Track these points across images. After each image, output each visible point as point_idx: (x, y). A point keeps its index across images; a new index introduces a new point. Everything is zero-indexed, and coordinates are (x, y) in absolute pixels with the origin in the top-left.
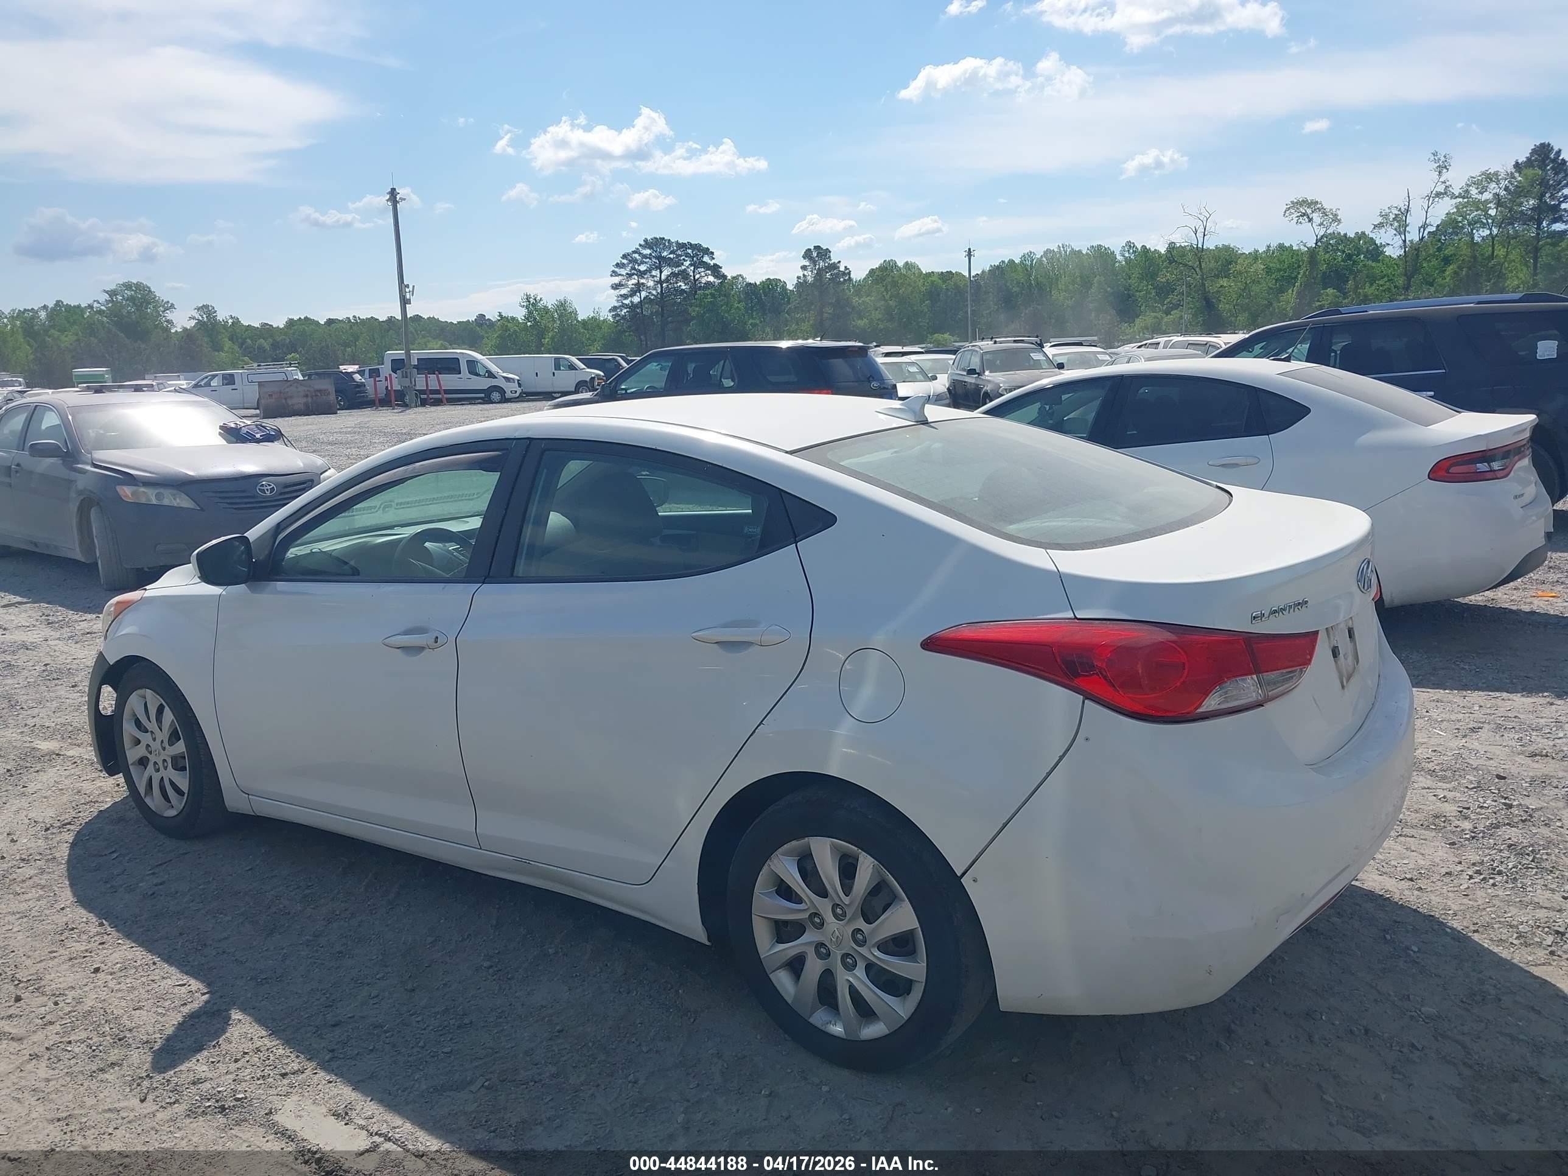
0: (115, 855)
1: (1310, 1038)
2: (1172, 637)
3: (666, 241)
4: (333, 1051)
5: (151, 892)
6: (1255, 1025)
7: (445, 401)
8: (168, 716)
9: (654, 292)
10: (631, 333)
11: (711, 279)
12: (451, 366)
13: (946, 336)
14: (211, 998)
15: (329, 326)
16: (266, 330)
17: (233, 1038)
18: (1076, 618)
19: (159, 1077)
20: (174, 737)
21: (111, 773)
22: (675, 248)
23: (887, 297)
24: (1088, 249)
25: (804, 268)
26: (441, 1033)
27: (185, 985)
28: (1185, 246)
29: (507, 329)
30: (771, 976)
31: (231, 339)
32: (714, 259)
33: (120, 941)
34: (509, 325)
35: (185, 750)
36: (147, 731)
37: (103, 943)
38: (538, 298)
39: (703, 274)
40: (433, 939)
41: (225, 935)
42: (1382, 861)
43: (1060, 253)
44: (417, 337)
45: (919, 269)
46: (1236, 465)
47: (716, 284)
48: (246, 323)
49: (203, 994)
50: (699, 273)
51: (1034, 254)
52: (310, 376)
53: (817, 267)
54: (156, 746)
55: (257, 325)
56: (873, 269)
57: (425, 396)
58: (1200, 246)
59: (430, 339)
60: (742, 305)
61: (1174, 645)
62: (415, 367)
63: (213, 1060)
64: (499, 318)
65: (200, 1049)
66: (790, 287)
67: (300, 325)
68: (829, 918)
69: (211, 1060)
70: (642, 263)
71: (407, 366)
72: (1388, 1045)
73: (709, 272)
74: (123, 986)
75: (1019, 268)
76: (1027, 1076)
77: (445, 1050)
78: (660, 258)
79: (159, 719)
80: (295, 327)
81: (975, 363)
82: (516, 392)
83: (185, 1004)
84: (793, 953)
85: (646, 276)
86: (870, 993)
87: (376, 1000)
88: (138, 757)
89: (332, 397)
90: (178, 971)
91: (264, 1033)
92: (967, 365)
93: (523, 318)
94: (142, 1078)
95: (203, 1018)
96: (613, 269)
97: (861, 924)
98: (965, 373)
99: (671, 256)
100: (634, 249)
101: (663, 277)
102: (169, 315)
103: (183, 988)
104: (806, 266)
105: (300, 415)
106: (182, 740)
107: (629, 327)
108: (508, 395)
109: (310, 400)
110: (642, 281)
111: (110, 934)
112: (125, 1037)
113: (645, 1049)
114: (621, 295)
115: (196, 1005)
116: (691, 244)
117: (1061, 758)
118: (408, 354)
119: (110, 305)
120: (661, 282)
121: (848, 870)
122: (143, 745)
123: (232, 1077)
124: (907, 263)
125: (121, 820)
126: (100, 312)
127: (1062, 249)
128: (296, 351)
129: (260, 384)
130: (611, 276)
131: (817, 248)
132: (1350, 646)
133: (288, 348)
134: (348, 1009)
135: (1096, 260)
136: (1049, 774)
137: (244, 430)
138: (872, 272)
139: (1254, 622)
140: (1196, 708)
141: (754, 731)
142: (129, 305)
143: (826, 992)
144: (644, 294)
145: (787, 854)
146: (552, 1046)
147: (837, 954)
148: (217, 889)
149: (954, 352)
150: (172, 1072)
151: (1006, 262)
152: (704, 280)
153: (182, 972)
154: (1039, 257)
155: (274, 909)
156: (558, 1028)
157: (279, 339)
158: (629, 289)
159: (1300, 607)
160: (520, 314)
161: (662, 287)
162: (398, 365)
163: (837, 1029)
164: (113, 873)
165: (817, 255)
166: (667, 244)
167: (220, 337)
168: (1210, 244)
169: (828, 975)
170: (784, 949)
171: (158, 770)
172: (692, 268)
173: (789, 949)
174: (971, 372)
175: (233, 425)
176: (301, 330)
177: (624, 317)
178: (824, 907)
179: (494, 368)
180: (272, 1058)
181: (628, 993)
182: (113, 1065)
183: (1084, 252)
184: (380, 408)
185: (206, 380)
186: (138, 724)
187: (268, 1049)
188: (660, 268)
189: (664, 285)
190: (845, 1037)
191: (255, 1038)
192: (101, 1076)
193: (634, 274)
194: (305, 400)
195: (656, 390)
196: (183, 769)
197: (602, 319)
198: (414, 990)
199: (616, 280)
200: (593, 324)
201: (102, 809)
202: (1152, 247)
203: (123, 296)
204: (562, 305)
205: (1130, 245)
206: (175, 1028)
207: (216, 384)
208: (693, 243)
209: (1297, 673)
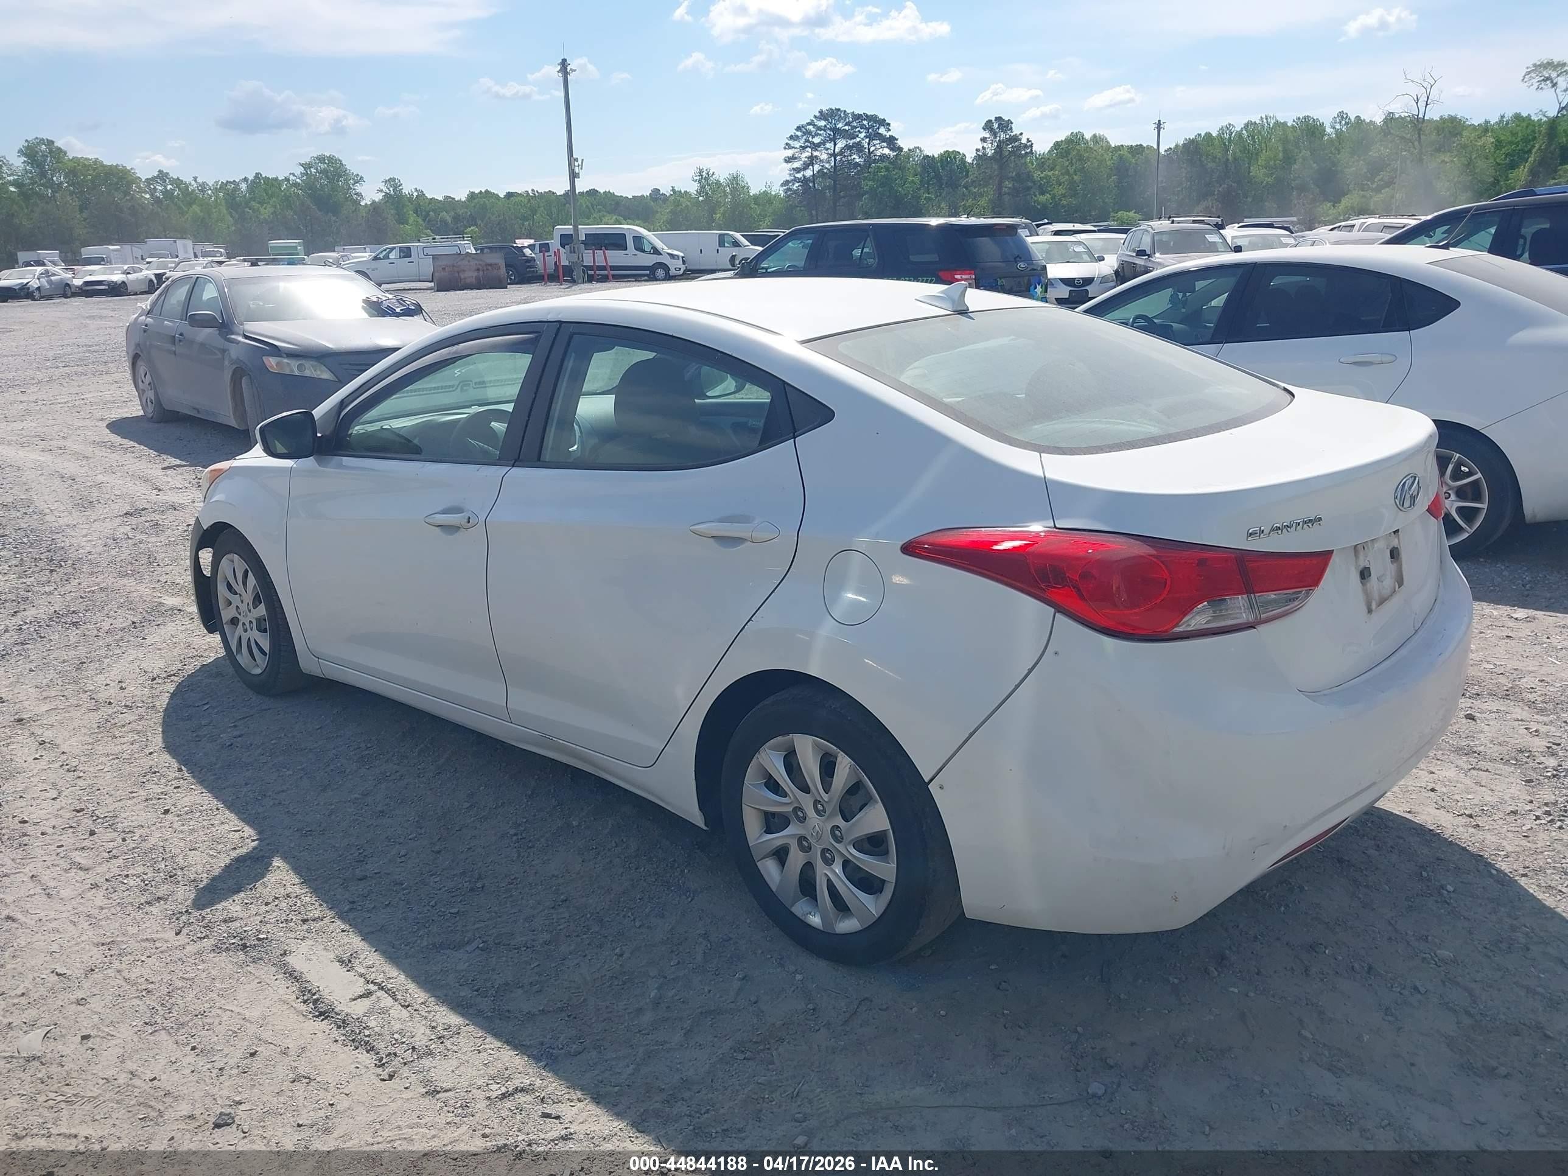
0: (206, 707)
1: (1307, 970)
2: (1151, 551)
3: (841, 112)
4: (354, 902)
5: (229, 743)
6: (1252, 953)
7: (611, 277)
8: (252, 580)
9: (827, 165)
10: (802, 208)
11: (886, 151)
12: (617, 242)
13: (1131, 214)
14: (259, 845)
15: (508, 199)
16: (449, 202)
17: (269, 883)
18: (1055, 527)
19: (196, 914)
20: (257, 601)
21: (211, 630)
22: (851, 119)
23: (1072, 171)
24: (1294, 121)
25: (984, 140)
26: (453, 894)
27: (239, 831)
28: (1405, 117)
29: (677, 204)
30: (758, 864)
31: (416, 212)
32: (889, 130)
33: (193, 787)
34: (682, 199)
35: (265, 613)
36: (236, 593)
37: (178, 787)
38: (711, 173)
39: (878, 146)
40: (469, 804)
41: (284, 788)
42: (1444, 794)
43: (1263, 126)
44: (592, 211)
45: (1108, 142)
46: (1371, 363)
47: (892, 156)
48: (429, 196)
49: (253, 841)
50: (874, 145)
51: (1233, 126)
52: (482, 249)
53: (998, 139)
54: (243, 607)
55: (440, 198)
56: (1057, 142)
57: (592, 272)
58: (1421, 116)
59: (605, 214)
60: (917, 179)
61: (1155, 560)
62: (583, 242)
63: (247, 902)
64: (672, 193)
65: (238, 891)
66: (969, 160)
67: (481, 198)
68: (811, 813)
69: (246, 901)
70: (817, 135)
71: (575, 241)
72: (1389, 985)
73: (885, 144)
74: (186, 828)
75: (1216, 142)
76: (1000, 984)
77: (453, 911)
78: (835, 130)
79: (245, 583)
80: (476, 201)
81: (1146, 246)
82: (680, 269)
83: (235, 848)
84: (779, 843)
85: (819, 149)
86: (844, 887)
87: (403, 859)
88: (230, 617)
89: (503, 270)
90: (237, 817)
91: (297, 881)
92: (1137, 245)
93: (696, 193)
94: (182, 913)
95: (248, 863)
96: (787, 141)
97: (839, 821)
98: (1134, 254)
99: (847, 128)
100: (808, 121)
101: (837, 150)
102: (359, 188)
103: (237, 834)
104: (986, 138)
105: (472, 289)
106: (263, 604)
107: (801, 202)
108: (672, 272)
109: (481, 273)
110: (815, 154)
111: (186, 779)
112: (176, 875)
113: (637, 924)
114: (793, 169)
115: (244, 851)
116: (867, 116)
117: (1030, 671)
118: (576, 229)
119: (305, 178)
120: (834, 155)
121: (828, 768)
122: (234, 606)
123: (259, 918)
124: (1095, 136)
125: (219, 674)
126: (296, 185)
127: (1265, 121)
128: (476, 225)
129: (435, 257)
130: (785, 148)
131: (998, 119)
132: (1391, 568)
133: (468, 221)
134: (376, 865)
135: (1302, 133)
136: (1017, 686)
137: (386, 304)
138: (1057, 145)
139: (1250, 538)
140: (1175, 626)
141: (744, 627)
142: (322, 178)
143: (807, 885)
144: (817, 168)
145: (773, 749)
146: (552, 914)
147: (817, 849)
148: (286, 745)
149: (1125, 231)
150: (209, 910)
151: (1203, 135)
152: (878, 153)
153: (240, 818)
154: (1239, 129)
155: (332, 767)
156: (562, 897)
157: (460, 212)
158: (802, 162)
159: (1310, 525)
160: (693, 188)
161: (835, 160)
162: (566, 240)
163: (815, 920)
164: (201, 723)
165: (998, 126)
166: (842, 115)
167: (405, 211)
168: (1434, 114)
169: (809, 866)
170: (769, 840)
171: (246, 631)
172: (867, 140)
173: (776, 839)
174: (1141, 253)
175: (375, 299)
176: (481, 201)
177: (795, 192)
178: (806, 802)
179: (659, 245)
180: (298, 905)
181: (637, 869)
182: (159, 899)
183: (1289, 124)
184: (550, 284)
185: (384, 253)
186: (230, 587)
187: (297, 896)
188: (834, 141)
189: (838, 158)
190: (822, 928)
191: (288, 885)
192: (148, 909)
193: (807, 147)
194: (476, 274)
195: (797, 269)
196: (265, 631)
197: (773, 193)
198: (440, 851)
199: (789, 153)
200: (765, 198)
201: (205, 663)
202: (1366, 117)
203: (317, 169)
204: (735, 179)
205: (1342, 116)
206: (222, 870)
207: (394, 257)
208: (869, 114)
209: (1302, 595)
